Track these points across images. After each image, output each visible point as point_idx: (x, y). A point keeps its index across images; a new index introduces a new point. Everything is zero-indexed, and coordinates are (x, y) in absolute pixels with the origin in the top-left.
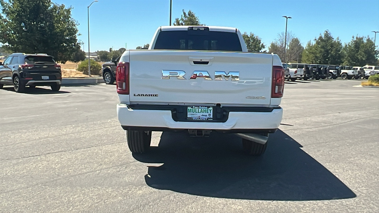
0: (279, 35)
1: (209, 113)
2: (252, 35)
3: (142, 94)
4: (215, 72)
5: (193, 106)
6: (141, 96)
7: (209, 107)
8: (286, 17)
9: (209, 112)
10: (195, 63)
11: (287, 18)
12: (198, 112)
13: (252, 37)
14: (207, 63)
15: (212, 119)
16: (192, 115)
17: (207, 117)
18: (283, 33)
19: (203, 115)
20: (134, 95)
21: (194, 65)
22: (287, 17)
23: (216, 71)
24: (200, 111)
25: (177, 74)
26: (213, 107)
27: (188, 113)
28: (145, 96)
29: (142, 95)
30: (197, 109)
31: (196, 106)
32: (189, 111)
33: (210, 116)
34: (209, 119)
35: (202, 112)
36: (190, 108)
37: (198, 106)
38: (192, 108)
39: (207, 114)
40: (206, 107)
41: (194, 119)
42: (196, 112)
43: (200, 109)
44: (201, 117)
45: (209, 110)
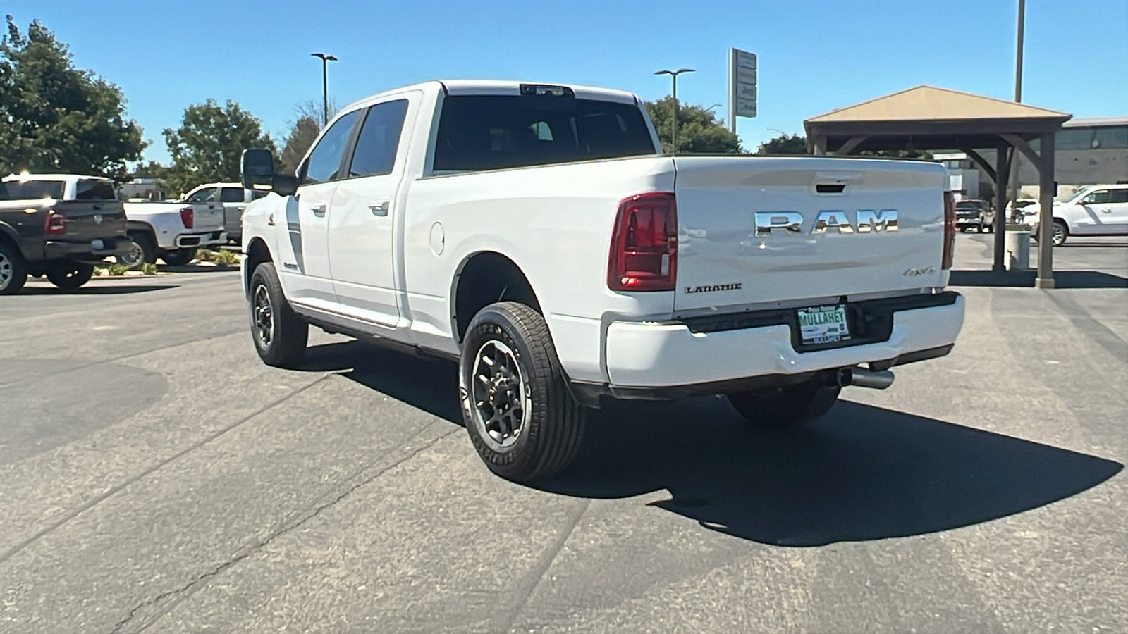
0: (301, 108)
1: (841, 323)
2: (233, 108)
3: (706, 284)
4: (858, 213)
5: (807, 307)
6: (703, 293)
7: (837, 307)
8: (321, 56)
9: (839, 319)
10: (821, 189)
11: (325, 60)
12: (821, 323)
13: (235, 114)
14: (839, 189)
15: (849, 338)
16: (810, 333)
17: (838, 334)
18: (311, 102)
19: (830, 330)
20: (689, 289)
21: (818, 196)
22: (325, 56)
23: (860, 211)
24: (822, 320)
25: (787, 223)
26: (846, 305)
27: (803, 328)
28: (714, 290)
29: (705, 288)
30: (817, 315)
31: (812, 307)
32: (802, 323)
33: (843, 329)
34: (844, 338)
35: (826, 320)
36: (801, 314)
37: (818, 305)
38: (807, 312)
39: (837, 325)
40: (834, 308)
41: (816, 342)
42: (816, 323)
43: (822, 314)
44: (829, 334)
45: (838, 315)
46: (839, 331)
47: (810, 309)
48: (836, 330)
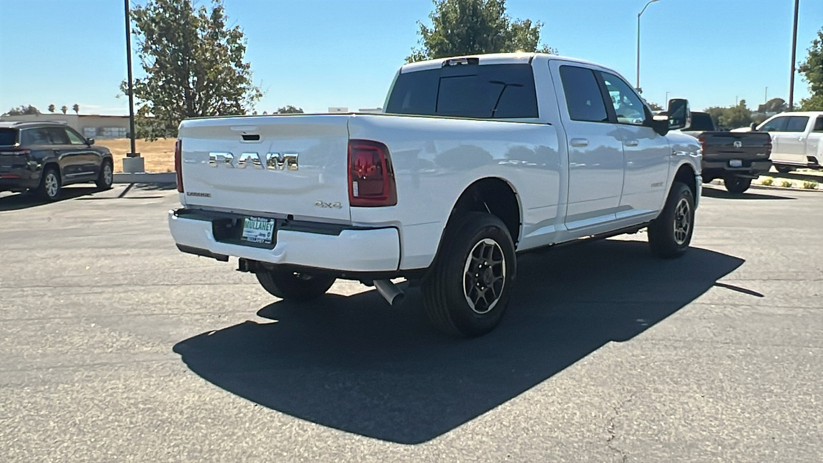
1: (269, 231)
5: (250, 216)
7: (269, 220)
9: (269, 228)
14: (257, 138)
16: (248, 233)
17: (265, 238)
19: (261, 235)
20: (188, 193)
21: (244, 143)
24: (258, 227)
26: (276, 220)
27: (245, 229)
28: (198, 195)
29: (195, 193)
30: (256, 222)
31: (253, 217)
32: (245, 226)
33: (268, 236)
34: (266, 242)
35: (260, 227)
36: (247, 220)
37: (258, 216)
38: (250, 219)
39: (266, 232)
40: (267, 220)
41: (248, 240)
42: (254, 228)
43: (259, 223)
44: (259, 237)
45: (269, 226)
46: (266, 237)
47: (252, 218)
48: (264, 235)
